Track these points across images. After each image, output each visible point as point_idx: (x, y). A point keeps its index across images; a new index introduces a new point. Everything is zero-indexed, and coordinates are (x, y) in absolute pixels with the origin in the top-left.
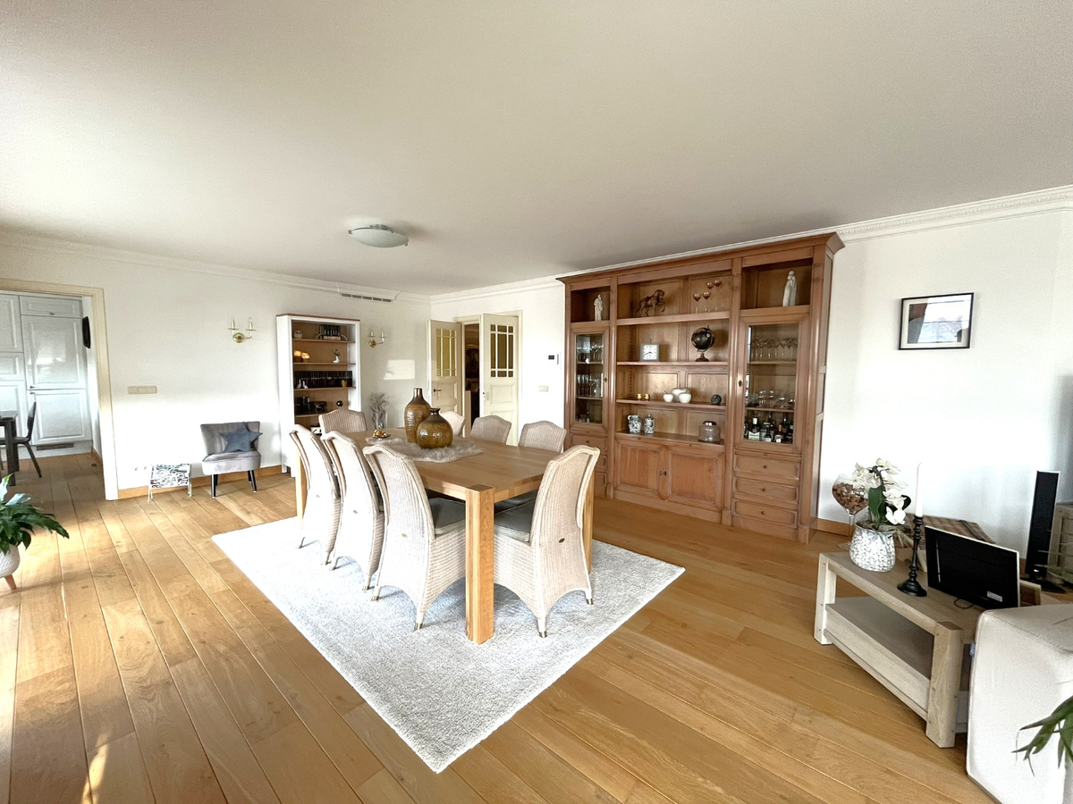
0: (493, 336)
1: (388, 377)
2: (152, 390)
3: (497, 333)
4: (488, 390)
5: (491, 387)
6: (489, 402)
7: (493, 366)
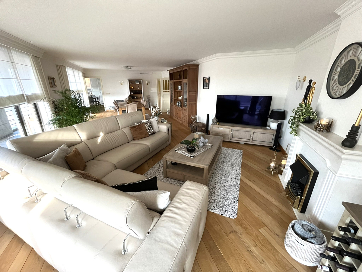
0: (164, 83)
1: (151, 92)
2: (109, 94)
3: (165, 82)
4: (163, 95)
5: (164, 94)
6: (163, 98)
7: (164, 90)
